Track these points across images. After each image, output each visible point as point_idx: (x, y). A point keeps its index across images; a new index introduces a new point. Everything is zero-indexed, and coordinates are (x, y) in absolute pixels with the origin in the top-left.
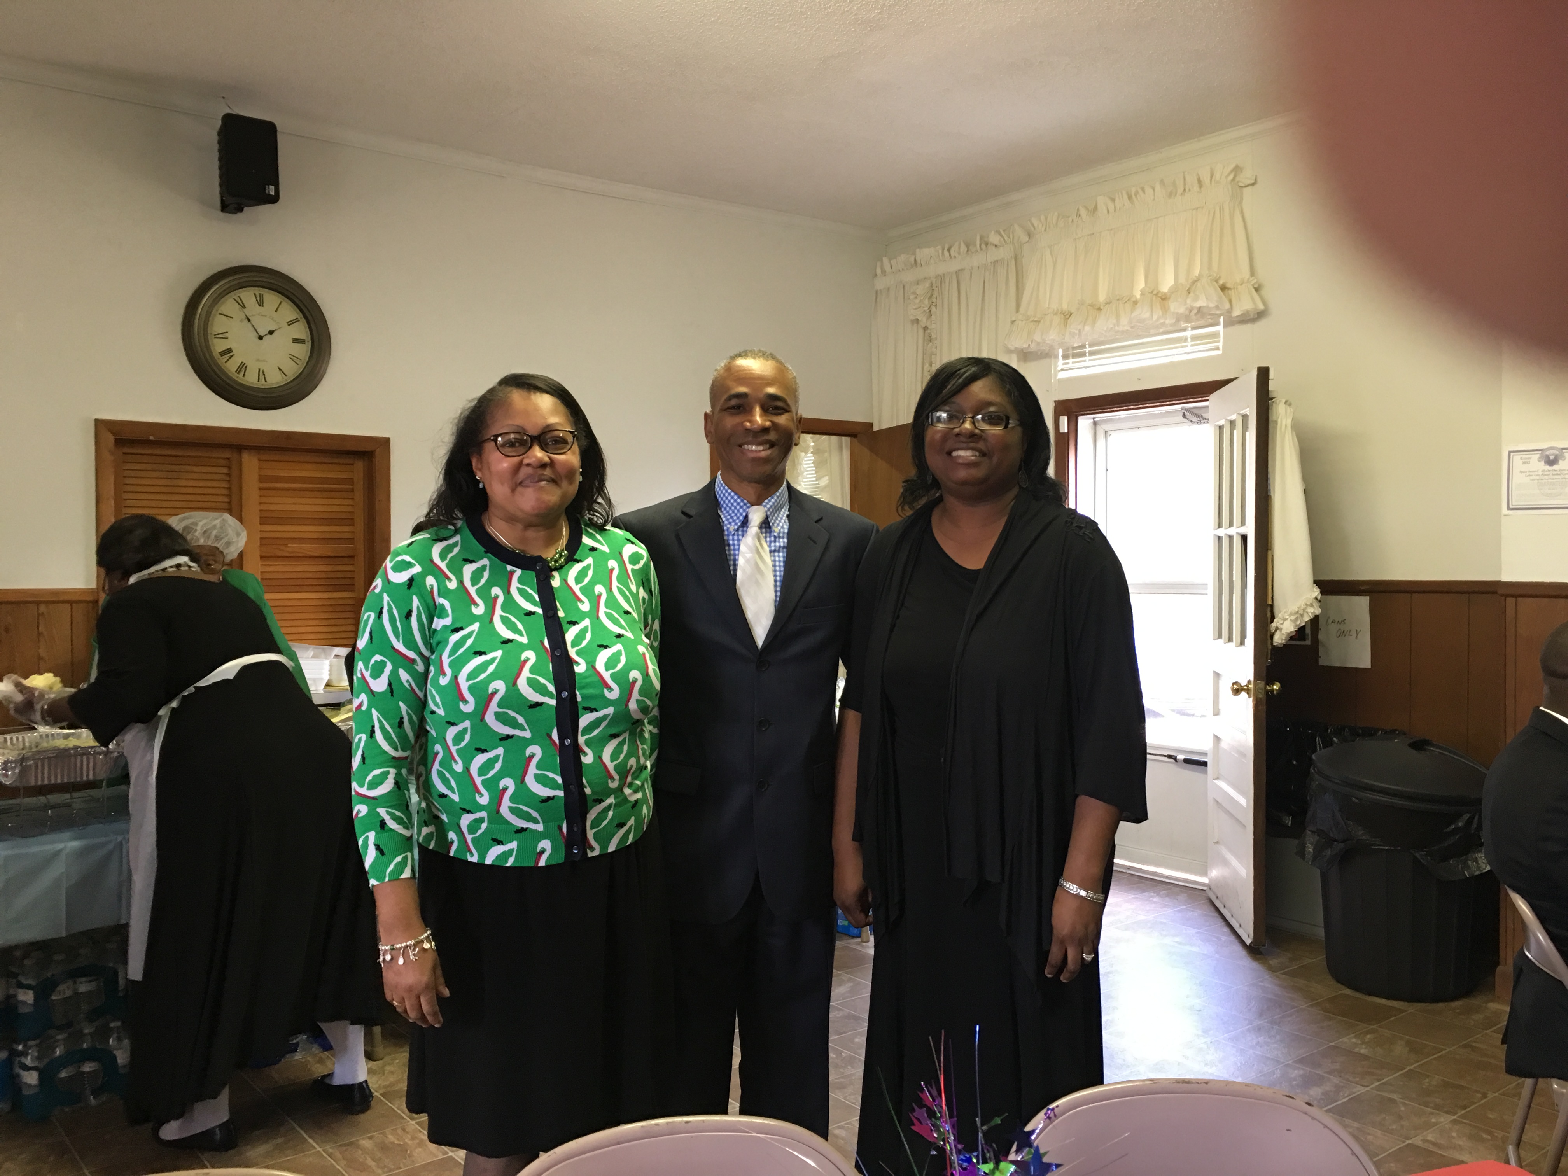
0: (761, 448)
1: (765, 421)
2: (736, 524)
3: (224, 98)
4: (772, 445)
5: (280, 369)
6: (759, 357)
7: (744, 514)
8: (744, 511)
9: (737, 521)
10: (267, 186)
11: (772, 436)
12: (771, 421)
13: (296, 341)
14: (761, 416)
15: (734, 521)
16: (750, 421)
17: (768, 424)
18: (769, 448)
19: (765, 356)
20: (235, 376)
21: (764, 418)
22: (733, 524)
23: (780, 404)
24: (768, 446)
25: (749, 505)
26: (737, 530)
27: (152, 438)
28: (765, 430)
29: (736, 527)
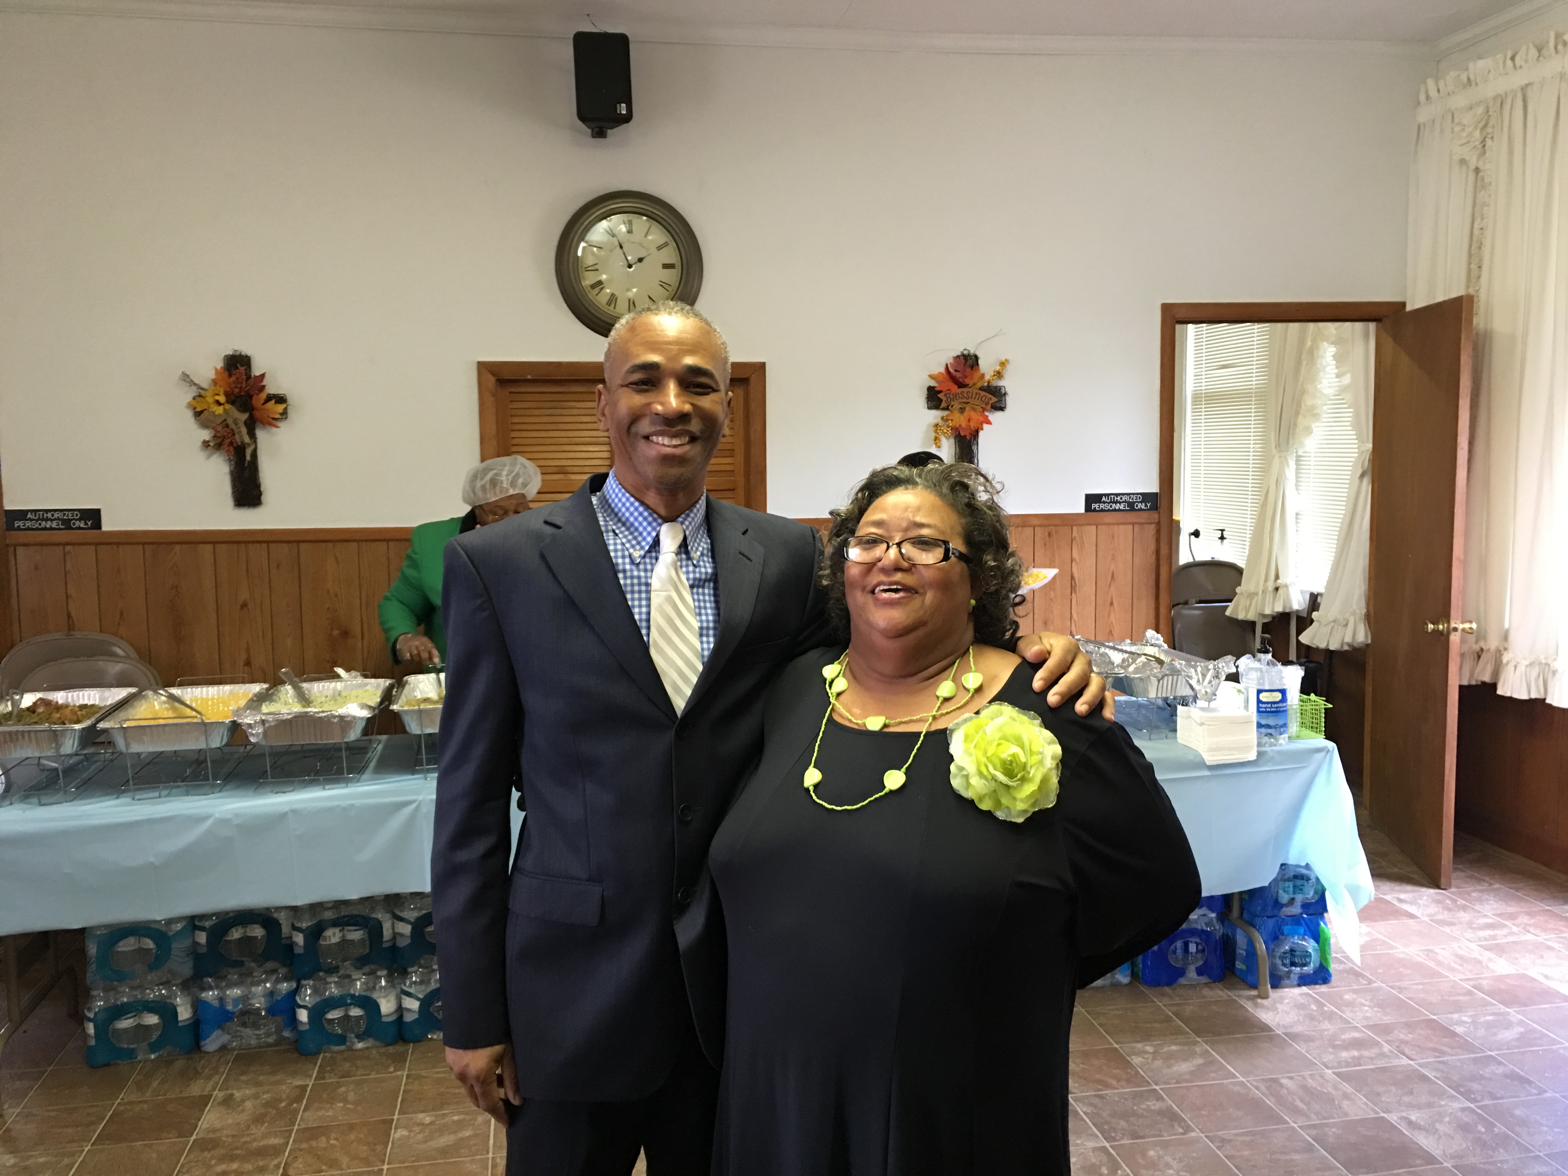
0: (675, 442)
1: (684, 402)
2: (642, 548)
3: (588, 15)
4: (693, 439)
5: (650, 298)
6: (676, 313)
7: (654, 534)
8: (654, 529)
9: (643, 543)
10: (618, 105)
11: (695, 426)
12: (692, 404)
13: (666, 266)
14: (677, 396)
15: (639, 543)
16: (662, 404)
17: (687, 407)
18: (689, 443)
19: (684, 311)
20: (606, 309)
21: (683, 399)
22: (638, 547)
23: (704, 380)
24: (687, 439)
25: (660, 521)
26: (644, 557)
27: (529, 377)
28: (683, 417)
29: (642, 553)
